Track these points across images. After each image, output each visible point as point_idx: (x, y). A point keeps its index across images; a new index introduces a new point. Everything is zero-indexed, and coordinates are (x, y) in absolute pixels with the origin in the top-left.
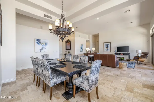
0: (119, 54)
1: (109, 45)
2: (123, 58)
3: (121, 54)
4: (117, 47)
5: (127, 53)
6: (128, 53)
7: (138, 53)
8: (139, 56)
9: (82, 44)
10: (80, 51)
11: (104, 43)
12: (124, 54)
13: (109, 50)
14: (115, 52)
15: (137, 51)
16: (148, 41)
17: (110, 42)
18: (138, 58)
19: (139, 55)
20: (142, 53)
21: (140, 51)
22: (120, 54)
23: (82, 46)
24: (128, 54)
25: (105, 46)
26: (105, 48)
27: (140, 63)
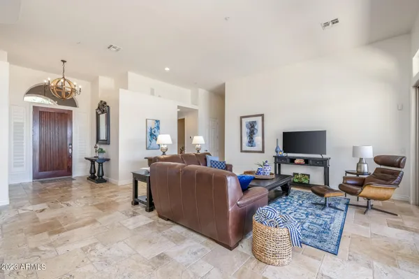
0: (288, 160)
1: (259, 127)
2: (304, 175)
3: (297, 161)
4: (285, 134)
5: (319, 156)
6: (325, 156)
7: (361, 159)
8: (366, 170)
9: (157, 121)
10: (147, 149)
11: (242, 118)
12: (307, 162)
13: (258, 147)
14: (277, 152)
15: (355, 151)
16: (401, 108)
17: (262, 116)
18: (362, 183)
19: (365, 168)
20: (378, 160)
21: (369, 153)
22: (292, 161)
23: (158, 127)
24: (323, 163)
25: (246, 130)
26: (246, 139)
27: (367, 207)
